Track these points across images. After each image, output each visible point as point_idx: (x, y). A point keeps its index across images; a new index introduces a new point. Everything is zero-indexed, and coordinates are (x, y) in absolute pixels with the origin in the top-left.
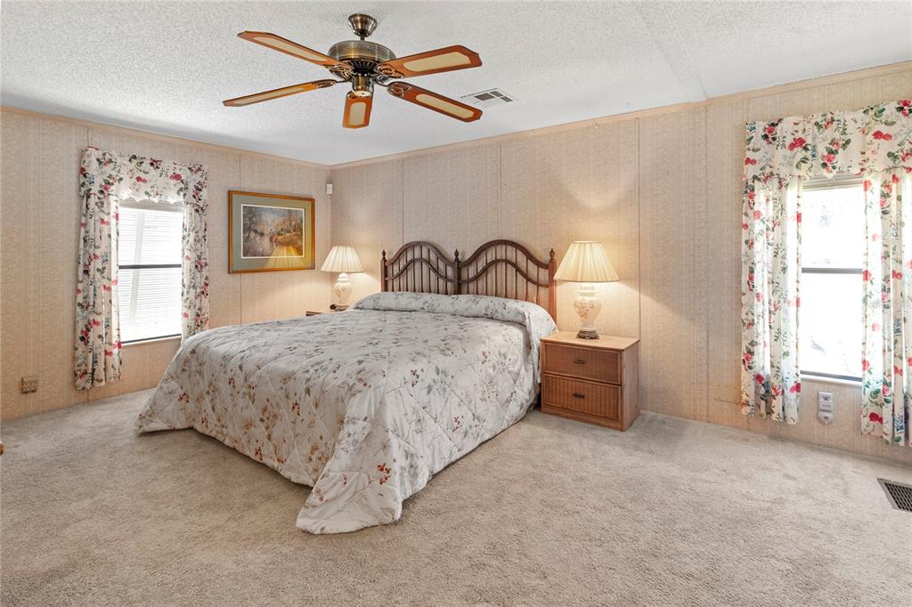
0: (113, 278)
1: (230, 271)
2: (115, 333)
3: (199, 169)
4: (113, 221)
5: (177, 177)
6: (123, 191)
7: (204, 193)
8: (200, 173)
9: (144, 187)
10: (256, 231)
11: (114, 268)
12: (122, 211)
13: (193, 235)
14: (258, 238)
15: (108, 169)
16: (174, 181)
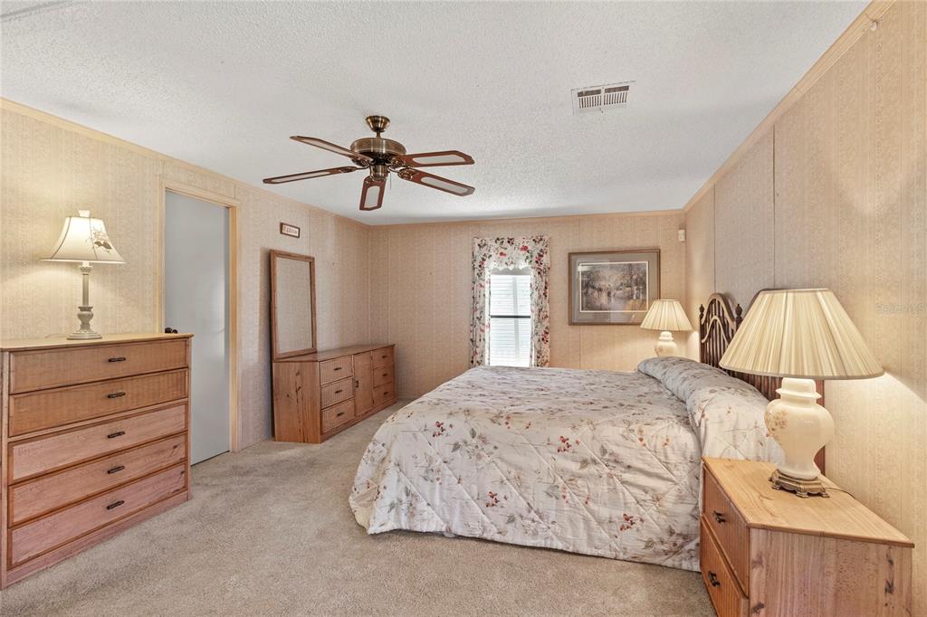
0: (486, 323)
1: (572, 324)
2: (487, 361)
3: (541, 239)
4: (487, 286)
5: (525, 248)
6: (491, 264)
7: (545, 259)
8: (542, 242)
9: (505, 259)
10: (593, 287)
11: (487, 317)
12: (493, 277)
13: (536, 293)
14: (596, 294)
15: (484, 250)
16: (523, 252)
